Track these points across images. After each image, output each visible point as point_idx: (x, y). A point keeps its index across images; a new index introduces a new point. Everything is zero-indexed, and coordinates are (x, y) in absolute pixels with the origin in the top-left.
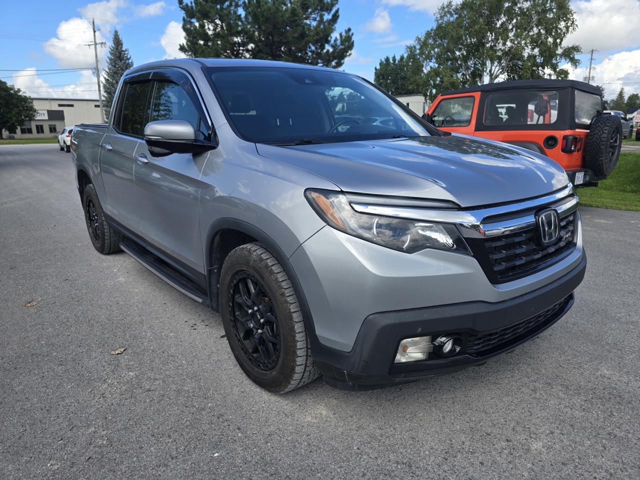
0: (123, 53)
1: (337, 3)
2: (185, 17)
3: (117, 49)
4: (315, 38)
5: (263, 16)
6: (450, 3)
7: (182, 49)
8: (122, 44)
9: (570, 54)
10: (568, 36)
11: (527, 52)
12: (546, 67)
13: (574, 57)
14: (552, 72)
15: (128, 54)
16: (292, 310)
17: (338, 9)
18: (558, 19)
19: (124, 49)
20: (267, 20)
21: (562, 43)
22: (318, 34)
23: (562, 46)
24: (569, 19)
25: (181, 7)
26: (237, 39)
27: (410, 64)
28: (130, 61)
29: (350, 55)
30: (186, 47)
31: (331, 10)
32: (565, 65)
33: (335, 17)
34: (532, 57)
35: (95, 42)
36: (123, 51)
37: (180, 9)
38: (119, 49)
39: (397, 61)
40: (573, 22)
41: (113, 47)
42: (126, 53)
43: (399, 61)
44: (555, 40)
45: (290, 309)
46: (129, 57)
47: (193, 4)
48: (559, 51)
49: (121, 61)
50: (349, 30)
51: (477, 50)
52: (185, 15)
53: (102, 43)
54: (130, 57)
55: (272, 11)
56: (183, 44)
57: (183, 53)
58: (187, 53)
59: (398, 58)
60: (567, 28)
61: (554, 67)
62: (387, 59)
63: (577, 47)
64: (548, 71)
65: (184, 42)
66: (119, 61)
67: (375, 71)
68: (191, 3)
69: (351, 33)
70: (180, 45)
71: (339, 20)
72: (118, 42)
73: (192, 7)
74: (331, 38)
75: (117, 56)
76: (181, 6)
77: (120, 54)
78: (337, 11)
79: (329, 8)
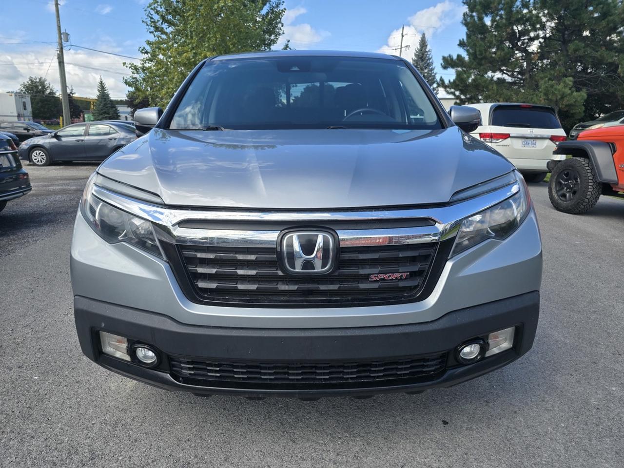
0: (426, 53)
3: (421, 51)
8: (427, 46)
15: (430, 54)
19: (427, 50)
26: (517, 28)
28: (431, 61)
35: (401, 46)
36: (426, 52)
37: (463, 4)
38: (423, 50)
41: (418, 49)
42: (429, 53)
46: (430, 57)
49: (422, 61)
53: (407, 46)
54: (432, 57)
66: (421, 61)
72: (423, 43)
75: (420, 56)
77: (423, 54)
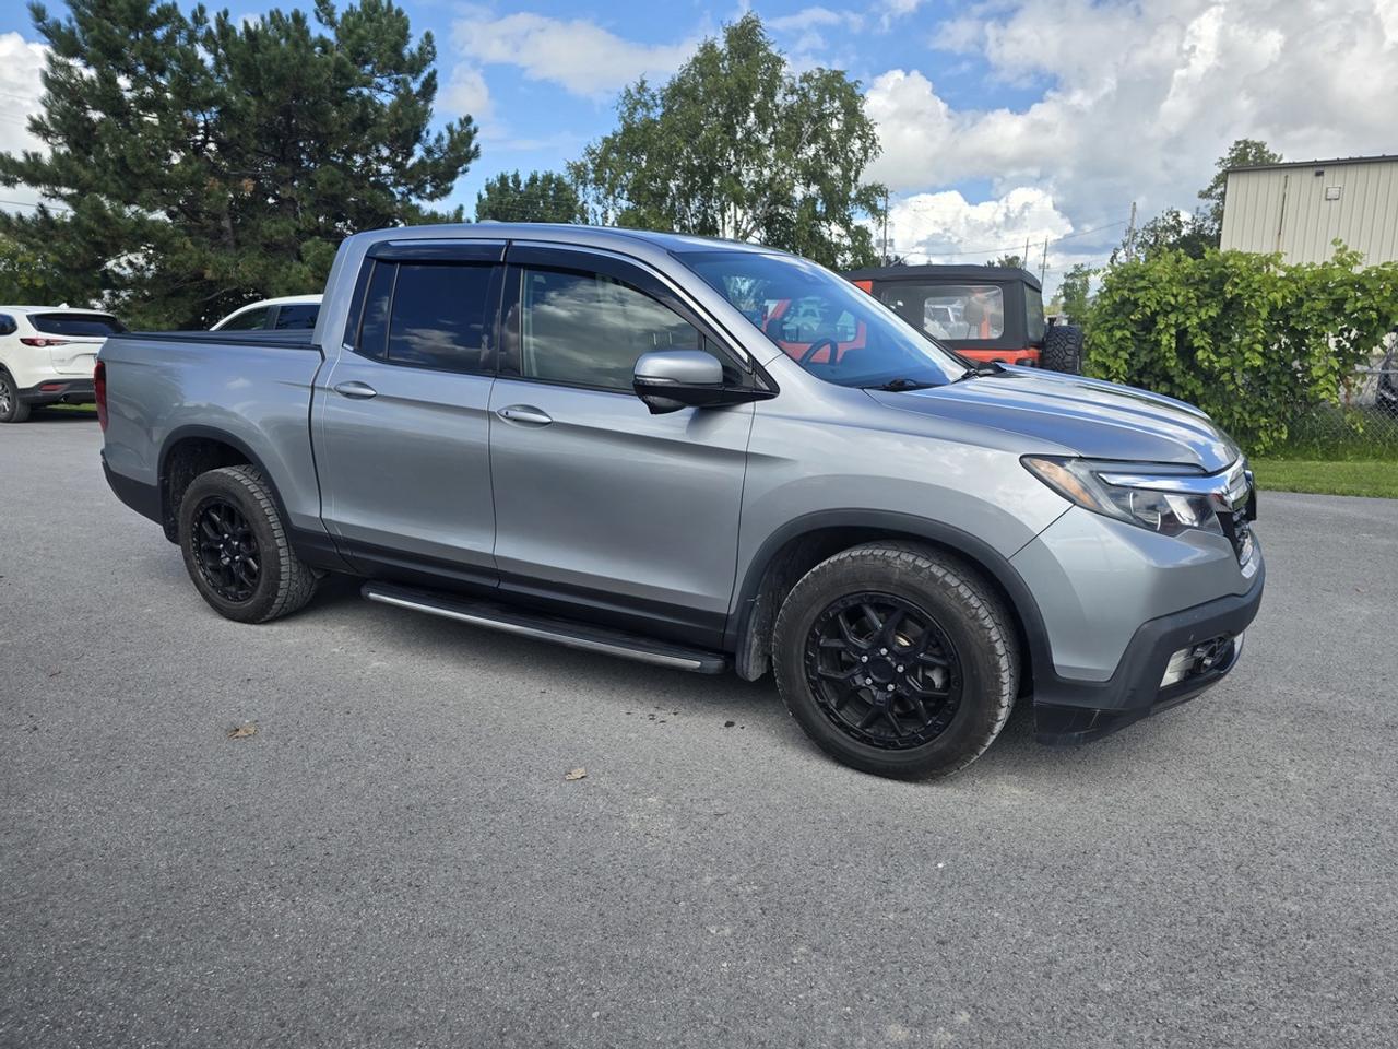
1: (433, 60)
2: (51, 51)
4: (393, 130)
5: (269, 71)
6: (643, 82)
7: (37, 127)
9: (871, 198)
10: (868, 165)
11: (799, 192)
12: (833, 223)
13: (876, 205)
14: (844, 232)
16: (994, 638)
17: (435, 72)
18: (848, 132)
20: (280, 81)
21: (860, 179)
22: (398, 122)
23: (859, 183)
24: (868, 134)
25: (39, 28)
27: (551, 193)
29: (465, 171)
30: (49, 124)
31: (419, 72)
32: (861, 219)
33: (429, 88)
34: (809, 201)
37: (38, 31)
39: (522, 185)
40: (874, 141)
43: (526, 186)
44: (846, 171)
45: (990, 638)
47: (75, 24)
48: (853, 194)
50: (468, 120)
51: (706, 178)
52: (49, 49)
55: (292, 62)
56: (41, 118)
57: (40, 139)
58: (50, 140)
59: (524, 178)
60: (865, 151)
61: (846, 223)
62: (503, 179)
63: (880, 187)
64: (836, 229)
65: (40, 112)
67: (477, 201)
68: (70, 21)
69: (472, 127)
70: (31, 119)
71: (438, 95)
73: (72, 32)
74: (428, 133)
76: (40, 24)
78: (432, 76)
79: (416, 67)
